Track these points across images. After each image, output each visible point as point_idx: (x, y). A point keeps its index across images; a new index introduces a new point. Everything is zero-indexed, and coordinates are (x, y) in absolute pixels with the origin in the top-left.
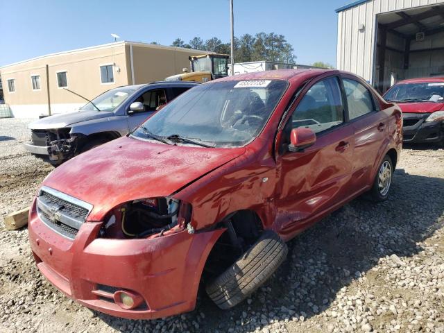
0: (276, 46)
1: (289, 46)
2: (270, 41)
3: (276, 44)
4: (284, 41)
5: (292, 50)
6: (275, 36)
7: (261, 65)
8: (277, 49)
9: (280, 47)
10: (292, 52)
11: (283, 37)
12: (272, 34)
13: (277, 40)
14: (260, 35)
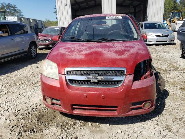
0: (12, 10)
1: (19, 10)
2: (8, 7)
3: (12, 8)
4: (16, 8)
5: (21, 12)
6: (11, 5)
7: (15, 18)
8: (13, 11)
9: (15, 10)
10: (21, 13)
11: (15, 6)
12: (9, 4)
13: (12, 7)
14: (3, 3)
